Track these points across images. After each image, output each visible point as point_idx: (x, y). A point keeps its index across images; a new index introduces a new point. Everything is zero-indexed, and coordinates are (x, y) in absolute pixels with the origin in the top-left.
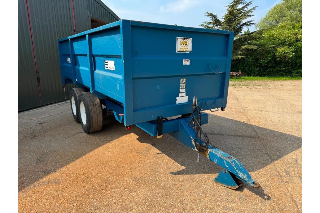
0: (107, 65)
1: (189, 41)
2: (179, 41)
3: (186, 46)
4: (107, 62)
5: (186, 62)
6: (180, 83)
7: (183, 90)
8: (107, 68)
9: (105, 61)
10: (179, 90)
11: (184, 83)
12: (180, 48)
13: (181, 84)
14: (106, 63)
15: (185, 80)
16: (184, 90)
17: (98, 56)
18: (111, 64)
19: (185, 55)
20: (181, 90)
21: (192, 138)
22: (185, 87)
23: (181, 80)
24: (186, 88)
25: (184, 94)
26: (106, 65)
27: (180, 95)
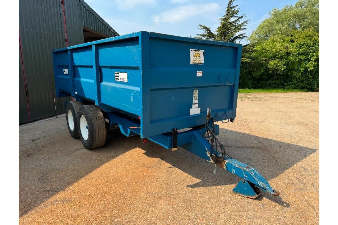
0: (118, 76)
1: (202, 53)
2: (193, 53)
3: (199, 58)
4: (118, 74)
5: (199, 74)
6: (193, 94)
7: (195, 101)
8: (117, 80)
9: (115, 73)
10: (192, 101)
11: (197, 94)
12: (194, 60)
13: (194, 96)
14: (115, 75)
15: (197, 91)
16: (197, 101)
17: (106, 67)
18: (123, 76)
19: (198, 67)
20: (194, 102)
21: (206, 149)
22: (197, 98)
23: (195, 91)
24: (199, 99)
25: (197, 105)
26: (116, 76)
27: (194, 106)
